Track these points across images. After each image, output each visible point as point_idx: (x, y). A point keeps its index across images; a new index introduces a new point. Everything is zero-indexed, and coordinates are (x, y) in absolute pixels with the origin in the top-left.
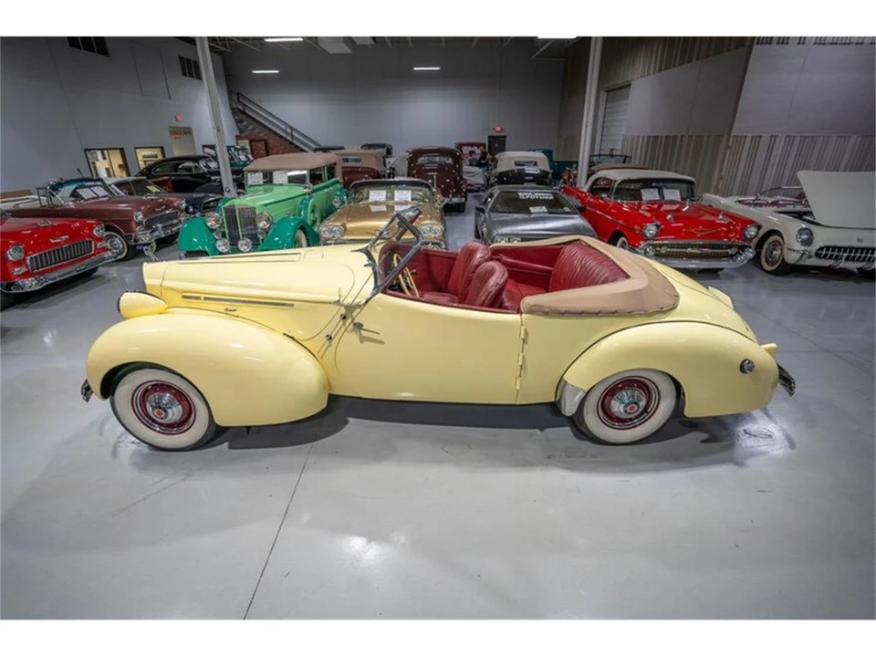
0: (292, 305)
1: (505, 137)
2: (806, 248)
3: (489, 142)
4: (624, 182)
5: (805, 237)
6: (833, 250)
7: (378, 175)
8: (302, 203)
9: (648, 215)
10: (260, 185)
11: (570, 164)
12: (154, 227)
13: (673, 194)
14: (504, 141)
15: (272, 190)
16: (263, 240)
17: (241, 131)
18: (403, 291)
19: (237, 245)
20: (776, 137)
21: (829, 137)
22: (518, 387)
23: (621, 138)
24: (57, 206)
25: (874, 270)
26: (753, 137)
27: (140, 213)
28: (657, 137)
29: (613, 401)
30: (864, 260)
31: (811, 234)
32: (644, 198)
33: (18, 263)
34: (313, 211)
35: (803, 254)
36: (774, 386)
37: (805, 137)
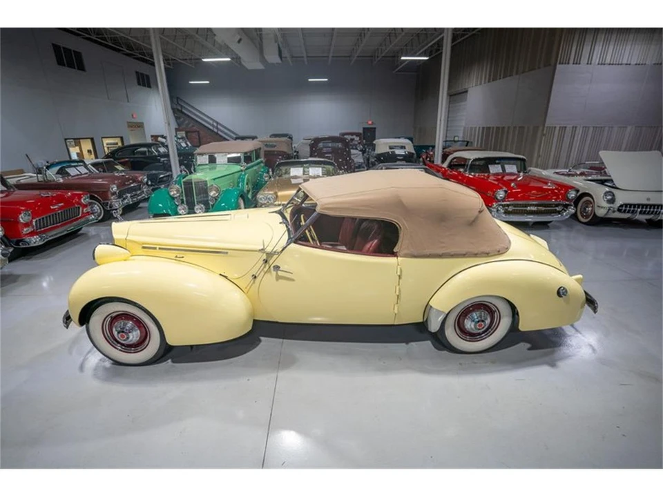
0: (227, 253)
1: (375, 128)
2: (612, 205)
3: (364, 132)
4: (476, 160)
5: (609, 197)
6: (630, 207)
7: (289, 157)
8: (239, 178)
9: (496, 183)
10: (207, 164)
11: (427, 147)
12: (124, 196)
13: (511, 168)
14: (375, 132)
15: (215, 168)
16: (213, 206)
17: (179, 125)
18: (309, 241)
19: (193, 209)
20: (576, 127)
21: (612, 127)
22: (396, 312)
23: (462, 128)
24: (50, 181)
25: (661, 221)
26: (560, 127)
27: (115, 186)
28: (490, 128)
29: (466, 320)
30: (652, 213)
31: (614, 195)
32: (491, 172)
33: (27, 225)
34: (247, 184)
35: (609, 210)
36: (582, 307)
37: (596, 127)
